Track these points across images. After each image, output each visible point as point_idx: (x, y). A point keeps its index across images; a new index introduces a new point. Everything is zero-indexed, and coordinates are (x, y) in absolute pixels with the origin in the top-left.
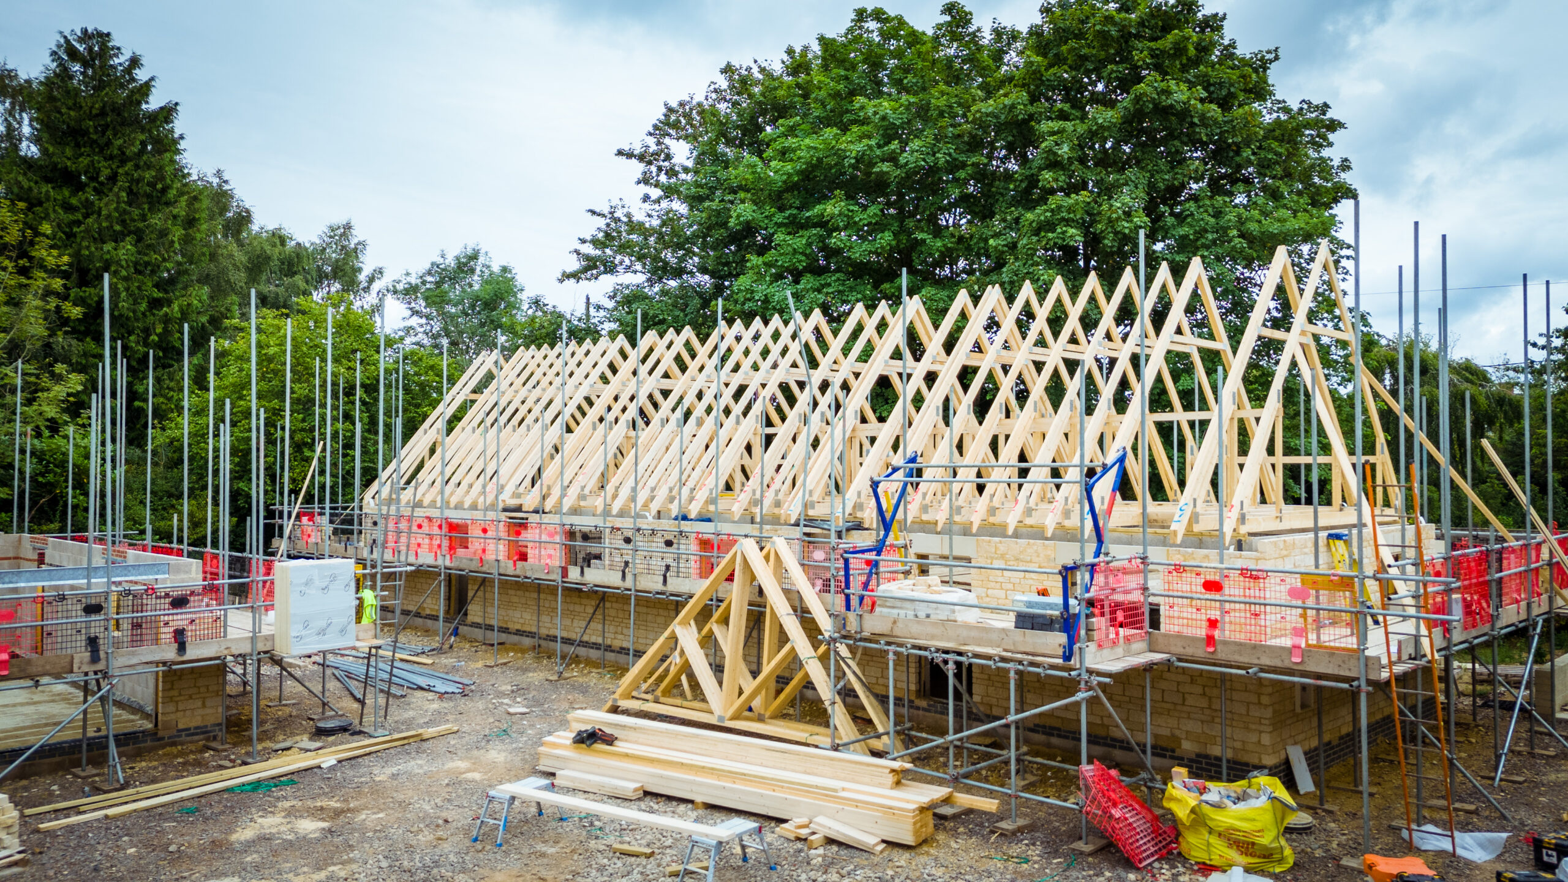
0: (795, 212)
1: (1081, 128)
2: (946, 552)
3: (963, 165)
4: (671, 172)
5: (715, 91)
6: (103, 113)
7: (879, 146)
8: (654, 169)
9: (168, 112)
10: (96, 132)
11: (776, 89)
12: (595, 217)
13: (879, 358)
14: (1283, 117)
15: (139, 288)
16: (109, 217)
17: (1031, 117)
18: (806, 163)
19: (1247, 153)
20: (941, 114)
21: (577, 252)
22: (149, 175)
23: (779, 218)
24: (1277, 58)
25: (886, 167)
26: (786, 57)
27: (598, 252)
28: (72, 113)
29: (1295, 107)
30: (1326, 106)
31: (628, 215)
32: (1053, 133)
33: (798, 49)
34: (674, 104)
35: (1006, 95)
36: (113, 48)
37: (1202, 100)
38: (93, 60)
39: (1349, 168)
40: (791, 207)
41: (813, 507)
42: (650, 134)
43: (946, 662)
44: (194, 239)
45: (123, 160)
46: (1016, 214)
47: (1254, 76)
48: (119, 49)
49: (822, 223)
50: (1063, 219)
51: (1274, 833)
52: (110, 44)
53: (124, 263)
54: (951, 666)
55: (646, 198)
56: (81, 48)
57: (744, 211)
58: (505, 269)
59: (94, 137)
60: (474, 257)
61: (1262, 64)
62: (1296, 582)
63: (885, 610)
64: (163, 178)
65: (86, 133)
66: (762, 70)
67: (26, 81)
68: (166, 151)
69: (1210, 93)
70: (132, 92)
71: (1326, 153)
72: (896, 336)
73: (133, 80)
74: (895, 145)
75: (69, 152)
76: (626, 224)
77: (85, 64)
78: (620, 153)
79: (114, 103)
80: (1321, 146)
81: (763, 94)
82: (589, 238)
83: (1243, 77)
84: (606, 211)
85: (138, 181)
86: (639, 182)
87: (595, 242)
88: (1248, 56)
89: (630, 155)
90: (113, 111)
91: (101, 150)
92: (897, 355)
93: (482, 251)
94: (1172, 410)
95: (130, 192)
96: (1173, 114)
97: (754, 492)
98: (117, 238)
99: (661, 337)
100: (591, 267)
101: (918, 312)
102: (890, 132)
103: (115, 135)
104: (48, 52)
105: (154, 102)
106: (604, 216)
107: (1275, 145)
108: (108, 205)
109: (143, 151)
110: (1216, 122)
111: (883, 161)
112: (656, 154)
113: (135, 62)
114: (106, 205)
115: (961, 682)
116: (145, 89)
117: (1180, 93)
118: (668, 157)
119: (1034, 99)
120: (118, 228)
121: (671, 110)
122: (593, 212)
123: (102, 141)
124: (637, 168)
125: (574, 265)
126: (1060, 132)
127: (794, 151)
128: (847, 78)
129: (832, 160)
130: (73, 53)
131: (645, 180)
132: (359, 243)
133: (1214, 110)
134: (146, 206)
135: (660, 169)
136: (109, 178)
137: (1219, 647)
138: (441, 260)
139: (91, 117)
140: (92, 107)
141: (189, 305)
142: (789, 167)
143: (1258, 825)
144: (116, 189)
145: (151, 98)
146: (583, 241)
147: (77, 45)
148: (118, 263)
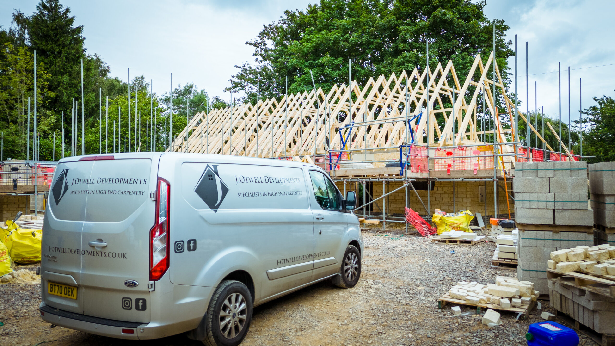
0: (312, 61)
1: (414, 29)
2: (364, 160)
3: (372, 43)
4: (266, 51)
5: (282, 20)
6: (56, 29)
7: (342, 36)
8: (259, 49)
9: (79, 30)
10: (54, 36)
11: (304, 18)
12: (238, 68)
13: (342, 101)
14: (487, 25)
15: (70, 92)
16: (59, 66)
17: (397, 25)
18: (316, 43)
19: (474, 37)
20: (364, 25)
21: (231, 80)
22: (73, 51)
23: (306, 64)
24: (486, 4)
25: (344, 43)
26: (308, 8)
27: (239, 81)
28: (45, 28)
29: (492, 21)
30: (503, 21)
31: (250, 68)
32: (404, 30)
33: (313, 5)
34: (267, 26)
35: (388, 18)
36: (59, 5)
37: (458, 18)
38: (52, 9)
39: (511, 43)
40: (310, 60)
41: (319, 151)
42: (258, 36)
43: (362, 182)
44: (89, 76)
45: (64, 46)
46: (392, 60)
47: (477, 10)
48: (62, 5)
49: (322, 65)
50: (407, 61)
51: (466, 224)
52: (58, 4)
53: (65, 83)
54: (364, 182)
55: (257, 60)
56: (48, 5)
57: (293, 61)
58: (202, 91)
59: (53, 37)
60: (191, 87)
61: (480, 6)
62: (475, 149)
63: (343, 169)
64: (78, 53)
65: (50, 36)
66: (299, 13)
67: (27, 18)
68: (79, 43)
69: (461, 16)
70: (67, 21)
71: (503, 38)
72: (347, 95)
73: (67, 17)
74: (347, 36)
75: (43, 43)
76: (249, 71)
77: (49, 12)
78: (247, 43)
79: (60, 25)
80: (501, 35)
81: (300, 21)
82: (235, 75)
83: (473, 10)
84: (241, 66)
85: (69, 54)
86: (254, 55)
87: (238, 77)
88: (476, 4)
89: (251, 44)
90: (59, 28)
91: (56, 42)
92: (348, 101)
93: (194, 85)
94: (440, 109)
95: (66, 58)
96: (447, 23)
97: (298, 147)
98: (63, 74)
99: (264, 102)
100: (236, 86)
101: (355, 86)
102: (345, 31)
103: (60, 37)
104: (36, 7)
105: (74, 26)
106: (240, 68)
107: (483, 34)
108: (59, 62)
109: (70, 43)
110: (463, 26)
111: (344, 41)
112: (260, 43)
113: (68, 10)
114: (58, 62)
115: (368, 190)
116: (71, 21)
117: (450, 15)
118: (265, 45)
119: (397, 19)
120: (62, 70)
121: (266, 27)
122: (237, 67)
123: (56, 39)
124: (253, 49)
125: (230, 85)
126: (407, 29)
127: (311, 39)
128: (330, 13)
129: (325, 42)
130: (45, 7)
131: (256, 54)
132: (147, 84)
133: (462, 22)
134: (72, 63)
135: (262, 49)
136: (58, 53)
137: (451, 173)
138: (179, 88)
139: (52, 30)
140: (52, 27)
141: (88, 99)
142: (310, 45)
143: (461, 222)
144: (62, 56)
145: (74, 24)
146: (233, 77)
147: (46, 4)
148: (63, 83)
